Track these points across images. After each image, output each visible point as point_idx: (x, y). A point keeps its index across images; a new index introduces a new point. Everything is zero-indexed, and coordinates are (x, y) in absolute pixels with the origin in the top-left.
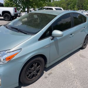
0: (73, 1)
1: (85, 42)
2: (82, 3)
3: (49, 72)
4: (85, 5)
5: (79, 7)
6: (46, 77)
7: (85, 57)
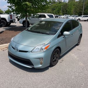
0: (57, 7)
1: (79, 40)
2: (66, 8)
3: (61, 59)
4: (69, 10)
5: (64, 12)
6: (61, 62)
7: (81, 50)
